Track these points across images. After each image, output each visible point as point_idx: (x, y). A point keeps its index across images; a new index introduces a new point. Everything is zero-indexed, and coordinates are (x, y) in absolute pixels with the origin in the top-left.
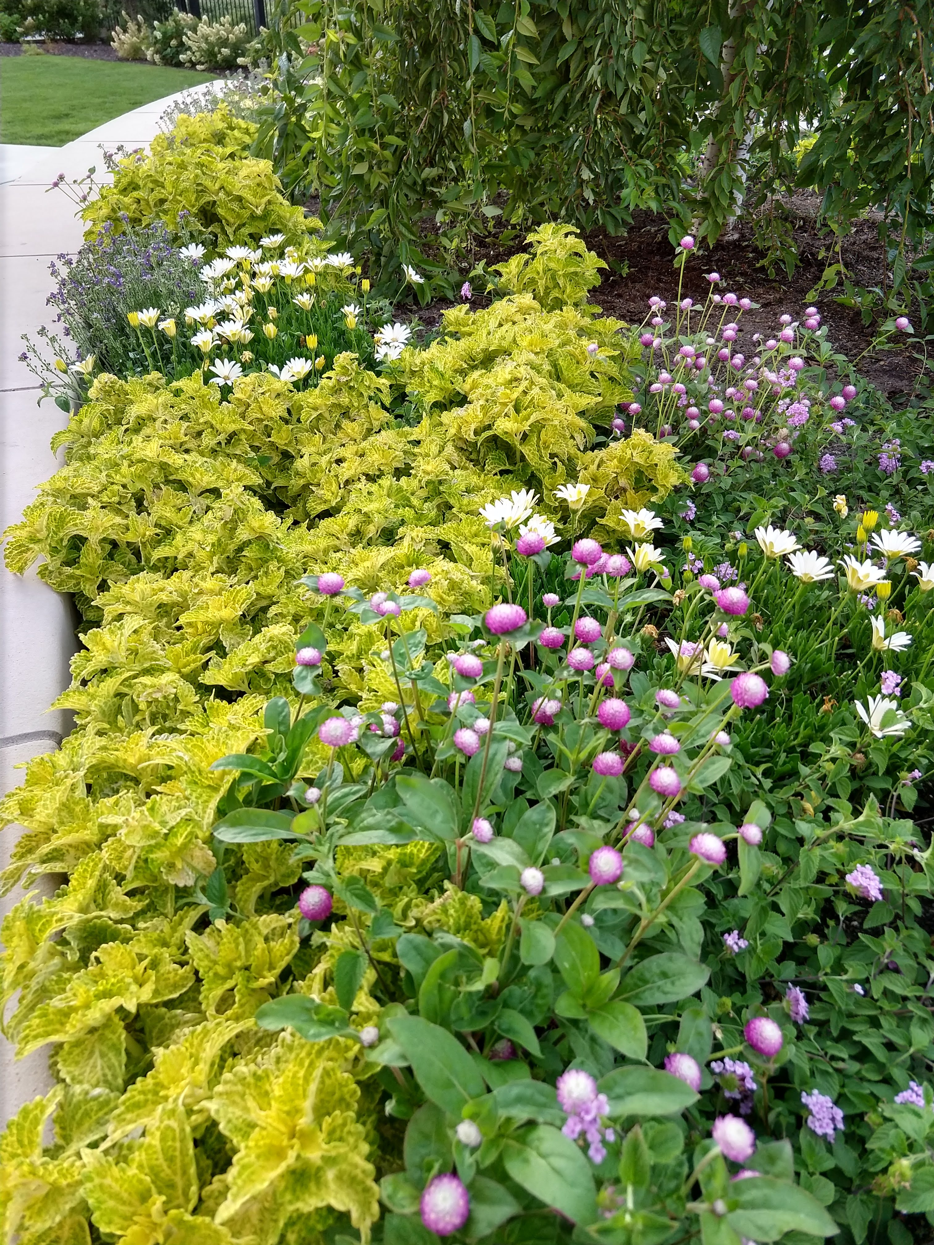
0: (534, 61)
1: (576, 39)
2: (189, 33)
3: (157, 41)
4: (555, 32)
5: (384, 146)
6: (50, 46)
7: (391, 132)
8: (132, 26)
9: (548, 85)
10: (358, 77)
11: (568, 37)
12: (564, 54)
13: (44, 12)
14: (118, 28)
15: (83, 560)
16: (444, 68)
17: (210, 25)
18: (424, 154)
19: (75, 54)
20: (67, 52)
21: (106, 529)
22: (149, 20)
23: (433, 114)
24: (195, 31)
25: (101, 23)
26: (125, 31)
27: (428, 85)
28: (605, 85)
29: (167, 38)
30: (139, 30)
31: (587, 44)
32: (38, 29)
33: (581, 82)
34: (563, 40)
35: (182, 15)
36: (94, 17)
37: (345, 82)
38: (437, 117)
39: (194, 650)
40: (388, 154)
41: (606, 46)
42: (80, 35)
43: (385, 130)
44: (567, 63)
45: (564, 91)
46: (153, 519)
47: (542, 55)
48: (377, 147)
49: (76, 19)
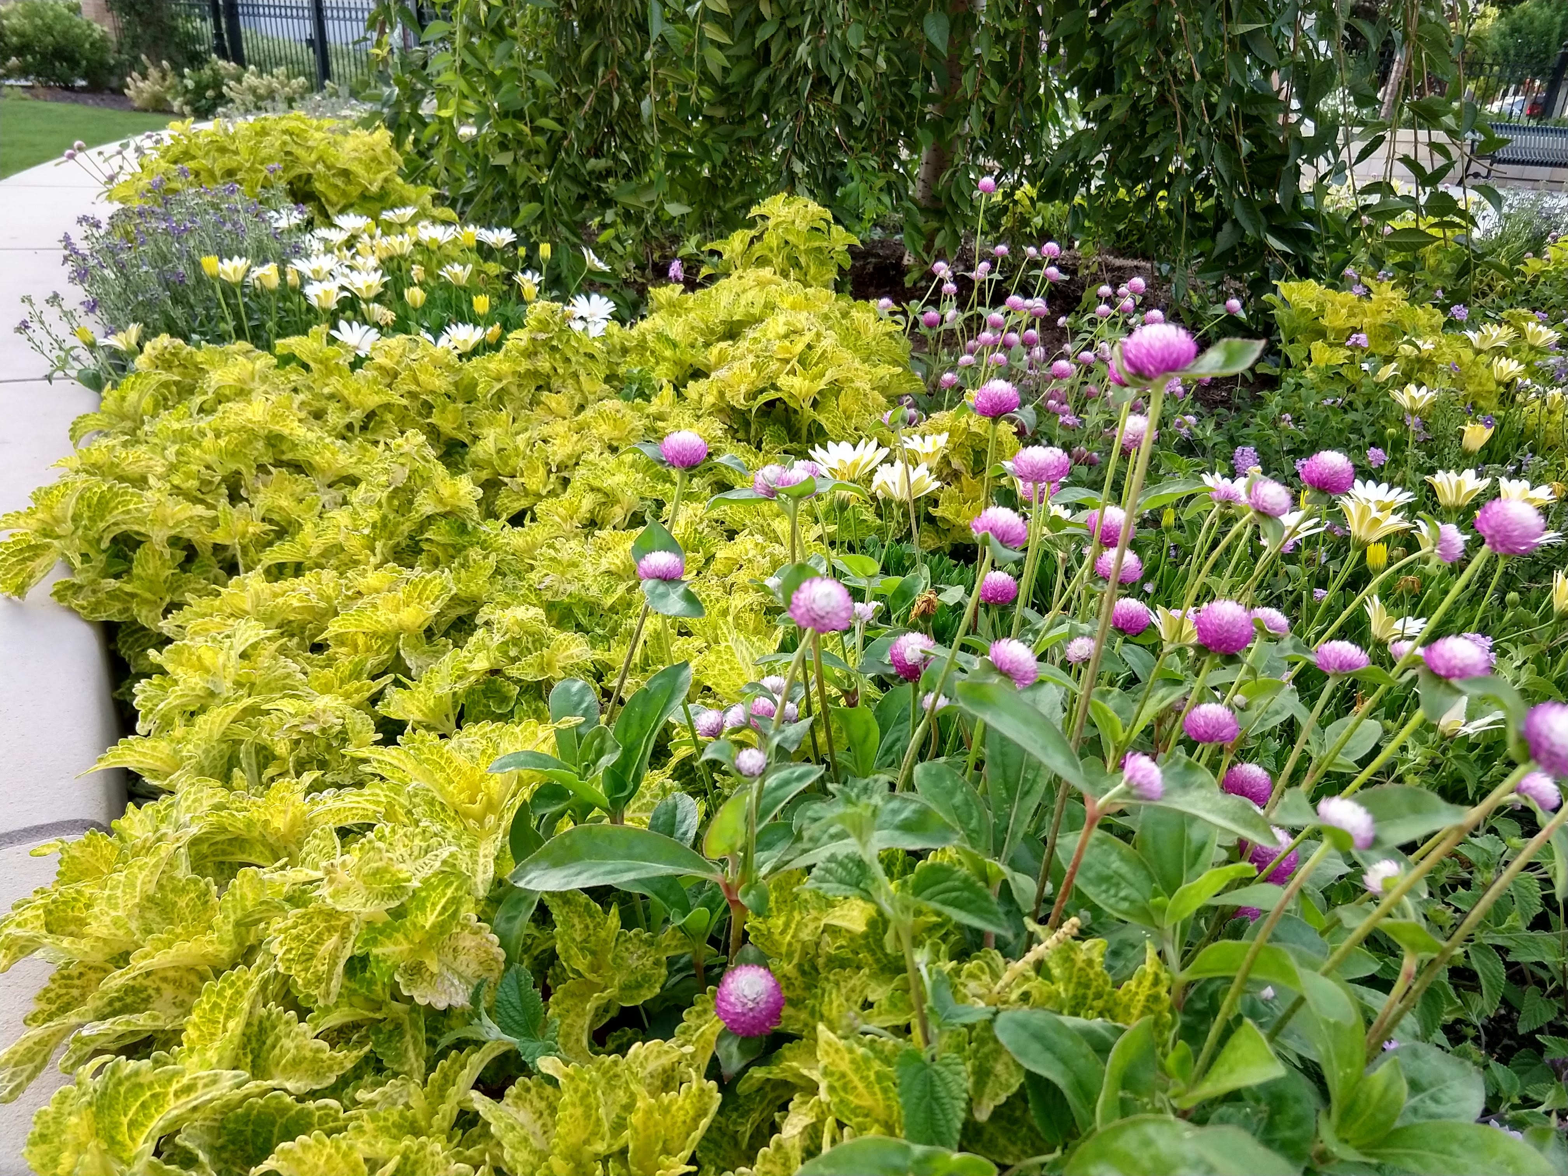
0: (725, 39)
1: (777, 20)
2: (232, 83)
3: (187, 90)
4: (751, 9)
5: (537, 130)
6: (41, 91)
7: (545, 113)
8: (153, 72)
9: (744, 68)
10: (501, 49)
11: (767, 15)
12: (763, 34)
13: (34, 54)
14: (135, 74)
15: (137, 570)
16: (614, 44)
17: (260, 75)
18: (588, 142)
19: (76, 101)
20: (63, 100)
21: (178, 523)
22: (177, 69)
23: (599, 98)
24: (239, 80)
25: (111, 70)
26: (145, 77)
27: (592, 64)
28: (818, 68)
29: (200, 89)
30: (164, 78)
31: (791, 24)
32: (24, 72)
33: (787, 66)
34: (760, 19)
35: (222, 63)
36: (103, 64)
37: (484, 53)
38: (604, 99)
39: (356, 674)
40: (541, 140)
41: (817, 24)
42: (81, 83)
43: (536, 113)
44: (766, 45)
45: (765, 74)
46: (259, 510)
47: (737, 32)
48: (527, 130)
49: (78, 64)
